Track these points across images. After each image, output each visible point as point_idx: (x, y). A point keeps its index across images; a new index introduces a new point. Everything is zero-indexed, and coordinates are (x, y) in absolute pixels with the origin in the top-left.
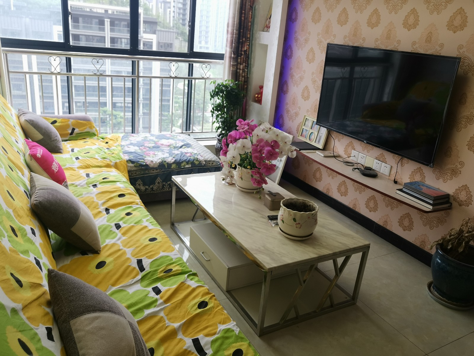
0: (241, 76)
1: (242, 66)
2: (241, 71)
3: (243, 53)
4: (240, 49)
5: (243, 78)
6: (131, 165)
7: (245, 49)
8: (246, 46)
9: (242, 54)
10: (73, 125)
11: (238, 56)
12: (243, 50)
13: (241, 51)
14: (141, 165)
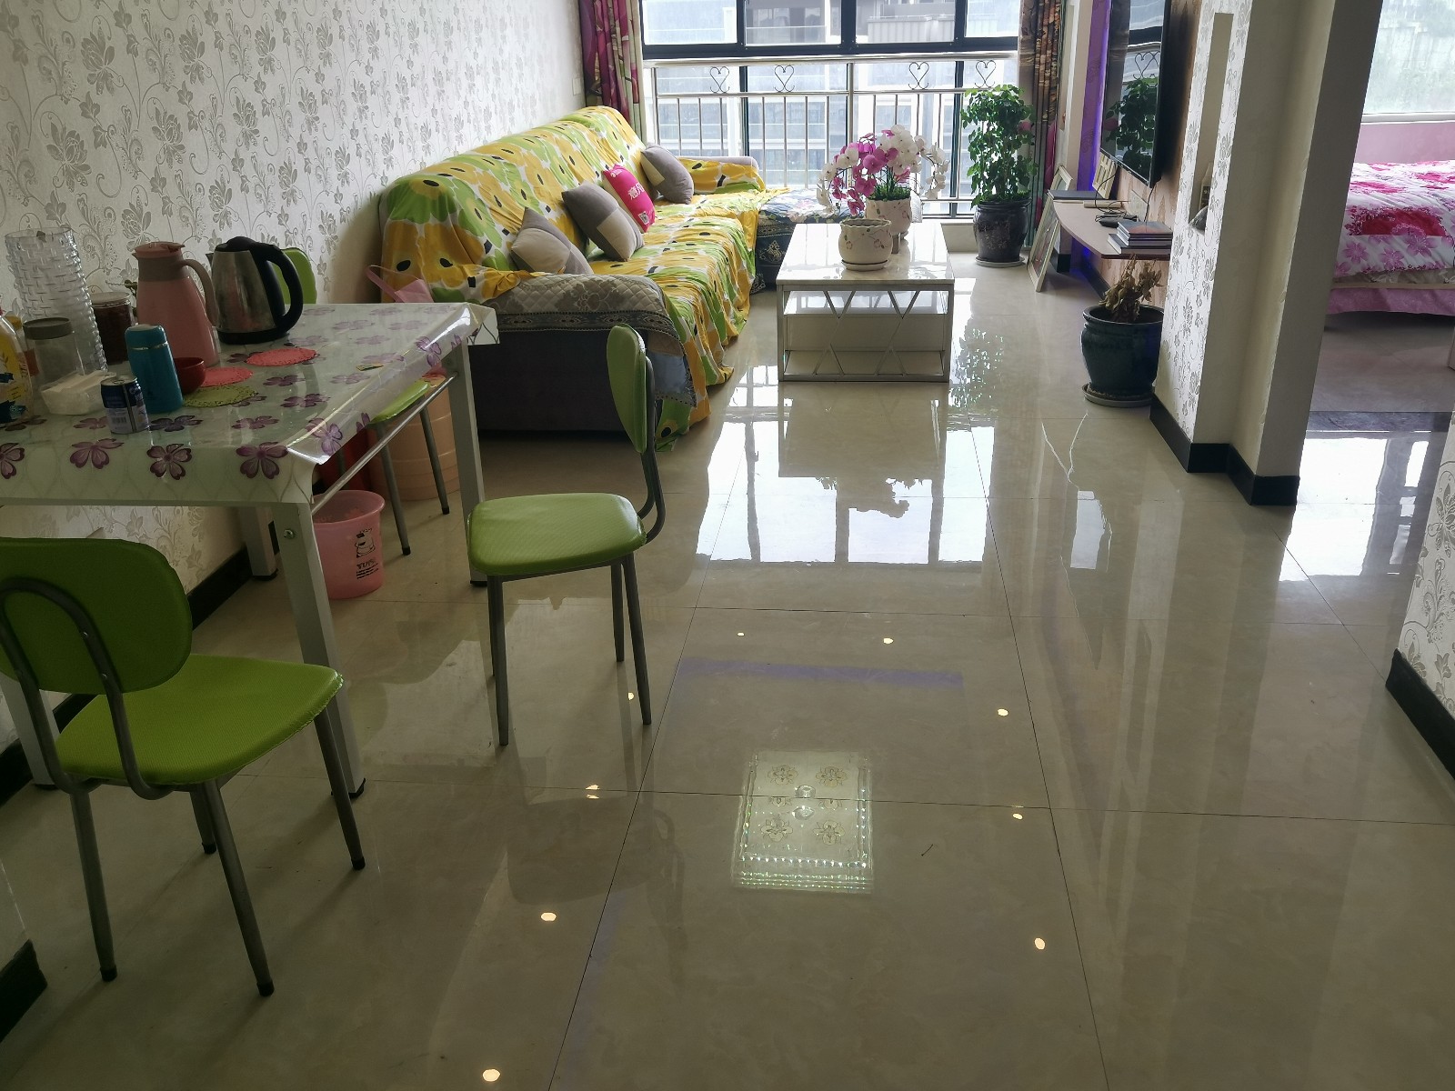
0: (1042, 78)
1: (1043, 56)
2: (1042, 68)
3: (1045, 30)
4: (1039, 22)
5: (1047, 82)
6: (764, 216)
7: (1051, 20)
8: (1052, 15)
9: (1042, 32)
10: (723, 171)
11: (1035, 37)
12: (1045, 22)
13: (1042, 25)
14: (779, 218)
